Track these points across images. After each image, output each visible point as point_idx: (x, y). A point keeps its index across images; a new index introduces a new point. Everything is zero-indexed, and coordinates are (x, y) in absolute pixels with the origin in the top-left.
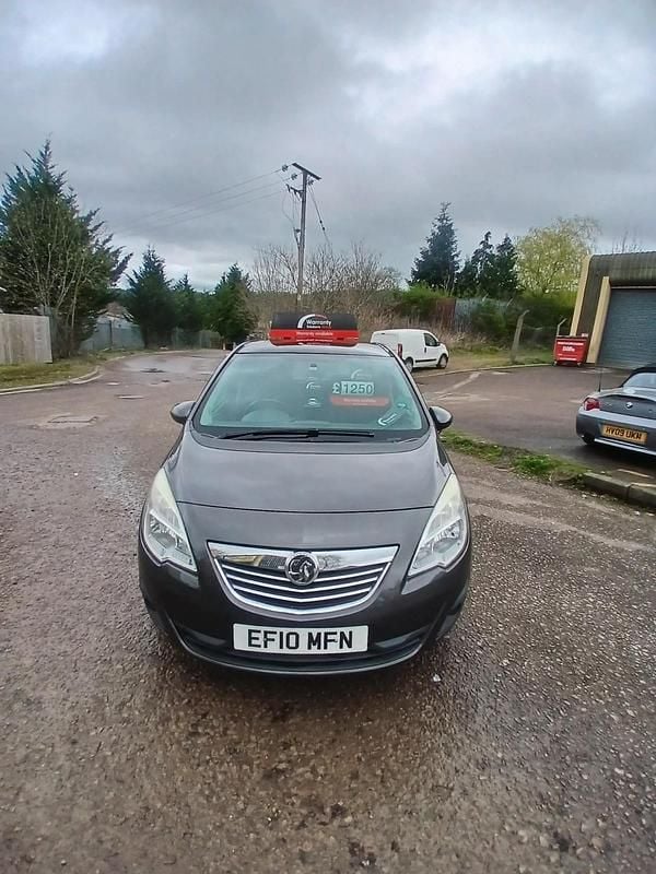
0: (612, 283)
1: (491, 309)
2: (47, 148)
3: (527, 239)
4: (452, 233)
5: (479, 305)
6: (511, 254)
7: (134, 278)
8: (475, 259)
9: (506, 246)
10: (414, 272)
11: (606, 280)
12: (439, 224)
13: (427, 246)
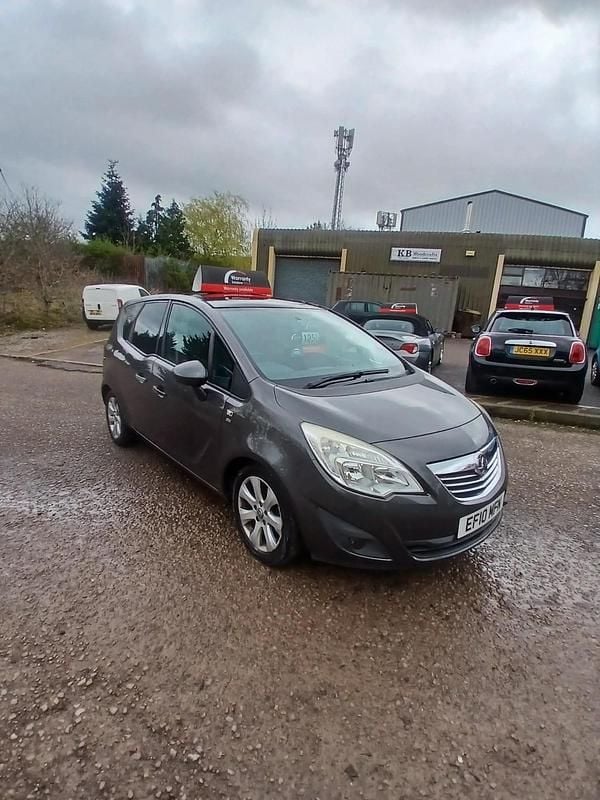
0: (276, 252)
1: (177, 268)
3: (191, 206)
4: (123, 191)
5: (165, 263)
6: (179, 218)
8: (149, 220)
9: (174, 210)
10: (88, 226)
11: (272, 249)
12: (109, 180)
13: (98, 200)
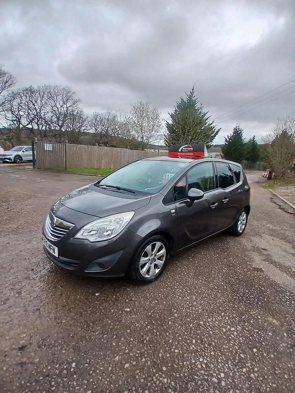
2: (193, 89)
7: (227, 138)
